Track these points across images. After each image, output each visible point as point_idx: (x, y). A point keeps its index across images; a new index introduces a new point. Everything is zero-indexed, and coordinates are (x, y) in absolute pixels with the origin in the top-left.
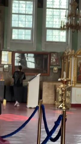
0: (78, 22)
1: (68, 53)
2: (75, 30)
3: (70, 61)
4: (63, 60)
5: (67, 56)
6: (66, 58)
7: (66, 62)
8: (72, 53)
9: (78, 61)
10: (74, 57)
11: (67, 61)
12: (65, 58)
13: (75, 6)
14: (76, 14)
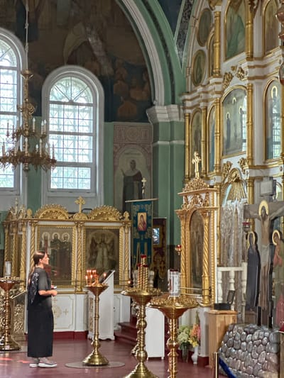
0: (37, 146)
1: (18, 215)
2: (31, 165)
3: (22, 233)
4: (6, 231)
5: (17, 223)
6: (13, 227)
7: (14, 235)
8: (26, 215)
9: (41, 235)
10: (31, 225)
11: (17, 233)
12: (11, 226)
13: (29, 111)
14: (30, 131)
